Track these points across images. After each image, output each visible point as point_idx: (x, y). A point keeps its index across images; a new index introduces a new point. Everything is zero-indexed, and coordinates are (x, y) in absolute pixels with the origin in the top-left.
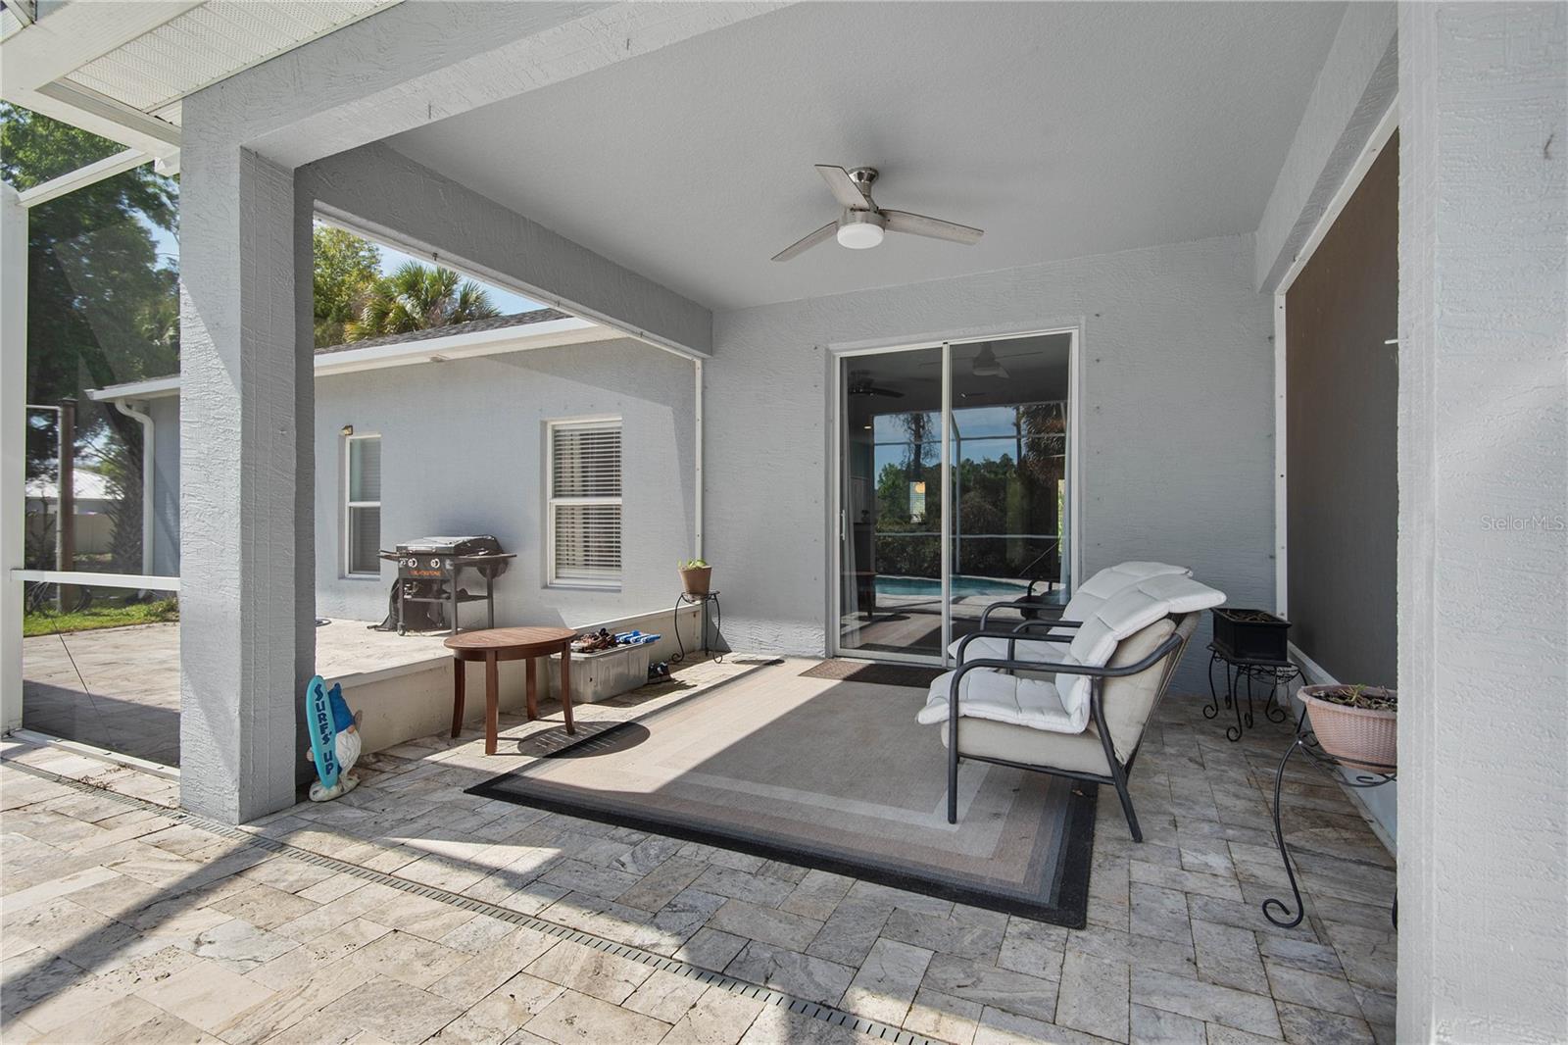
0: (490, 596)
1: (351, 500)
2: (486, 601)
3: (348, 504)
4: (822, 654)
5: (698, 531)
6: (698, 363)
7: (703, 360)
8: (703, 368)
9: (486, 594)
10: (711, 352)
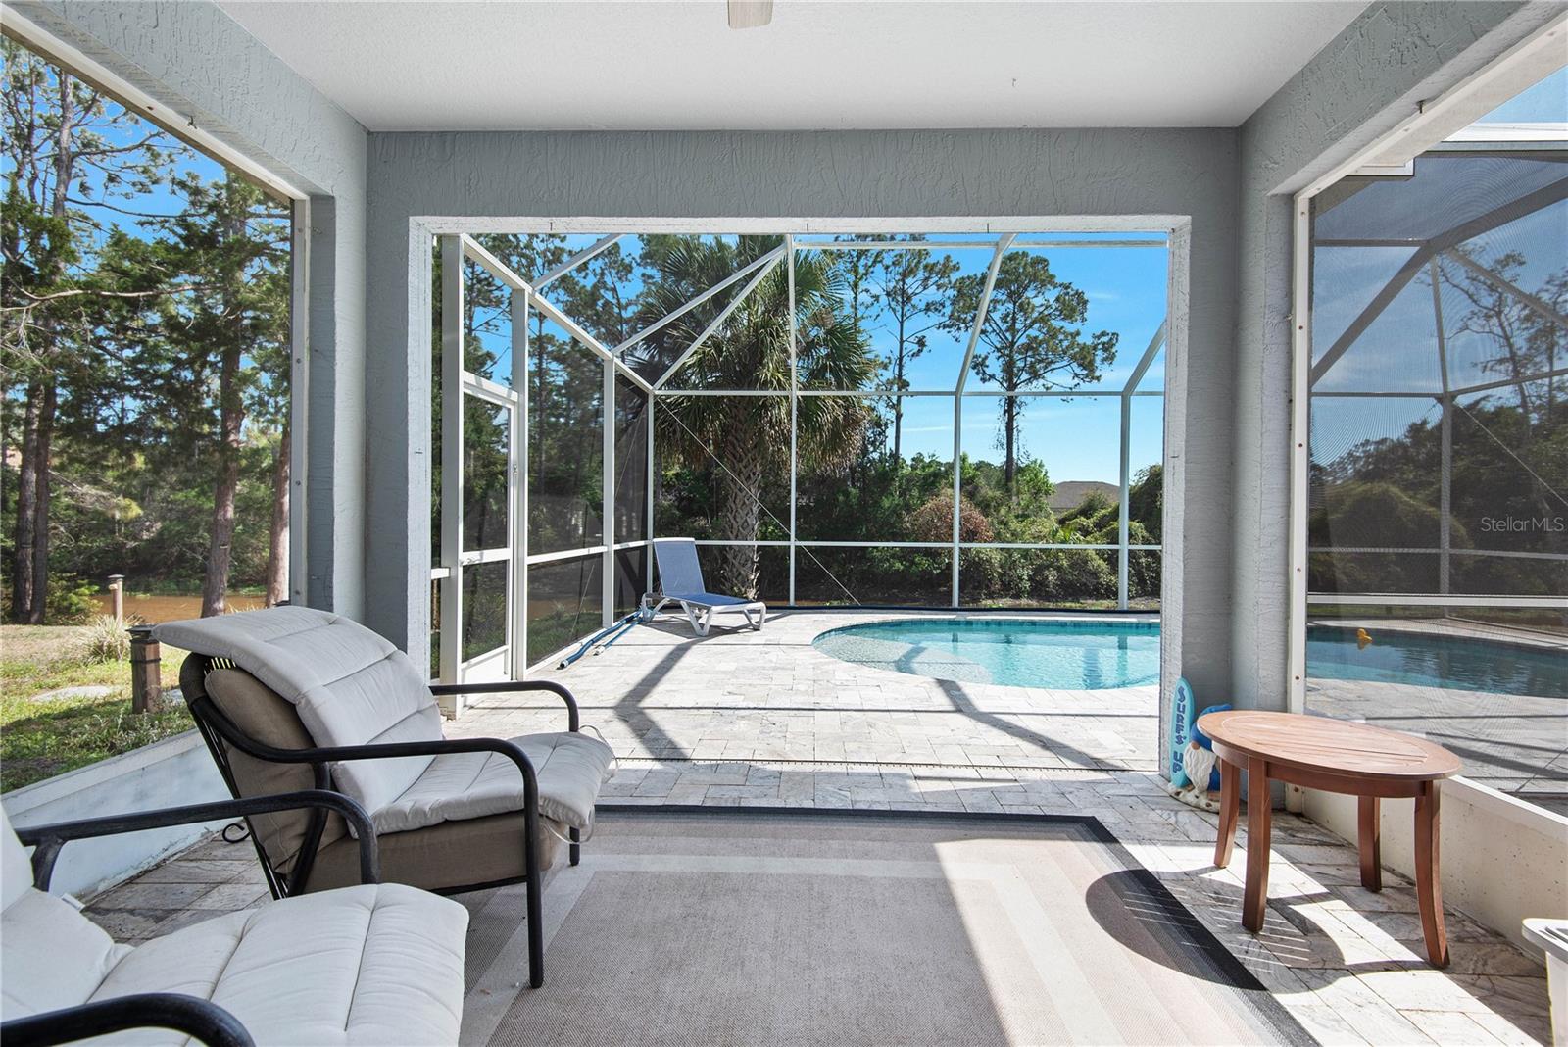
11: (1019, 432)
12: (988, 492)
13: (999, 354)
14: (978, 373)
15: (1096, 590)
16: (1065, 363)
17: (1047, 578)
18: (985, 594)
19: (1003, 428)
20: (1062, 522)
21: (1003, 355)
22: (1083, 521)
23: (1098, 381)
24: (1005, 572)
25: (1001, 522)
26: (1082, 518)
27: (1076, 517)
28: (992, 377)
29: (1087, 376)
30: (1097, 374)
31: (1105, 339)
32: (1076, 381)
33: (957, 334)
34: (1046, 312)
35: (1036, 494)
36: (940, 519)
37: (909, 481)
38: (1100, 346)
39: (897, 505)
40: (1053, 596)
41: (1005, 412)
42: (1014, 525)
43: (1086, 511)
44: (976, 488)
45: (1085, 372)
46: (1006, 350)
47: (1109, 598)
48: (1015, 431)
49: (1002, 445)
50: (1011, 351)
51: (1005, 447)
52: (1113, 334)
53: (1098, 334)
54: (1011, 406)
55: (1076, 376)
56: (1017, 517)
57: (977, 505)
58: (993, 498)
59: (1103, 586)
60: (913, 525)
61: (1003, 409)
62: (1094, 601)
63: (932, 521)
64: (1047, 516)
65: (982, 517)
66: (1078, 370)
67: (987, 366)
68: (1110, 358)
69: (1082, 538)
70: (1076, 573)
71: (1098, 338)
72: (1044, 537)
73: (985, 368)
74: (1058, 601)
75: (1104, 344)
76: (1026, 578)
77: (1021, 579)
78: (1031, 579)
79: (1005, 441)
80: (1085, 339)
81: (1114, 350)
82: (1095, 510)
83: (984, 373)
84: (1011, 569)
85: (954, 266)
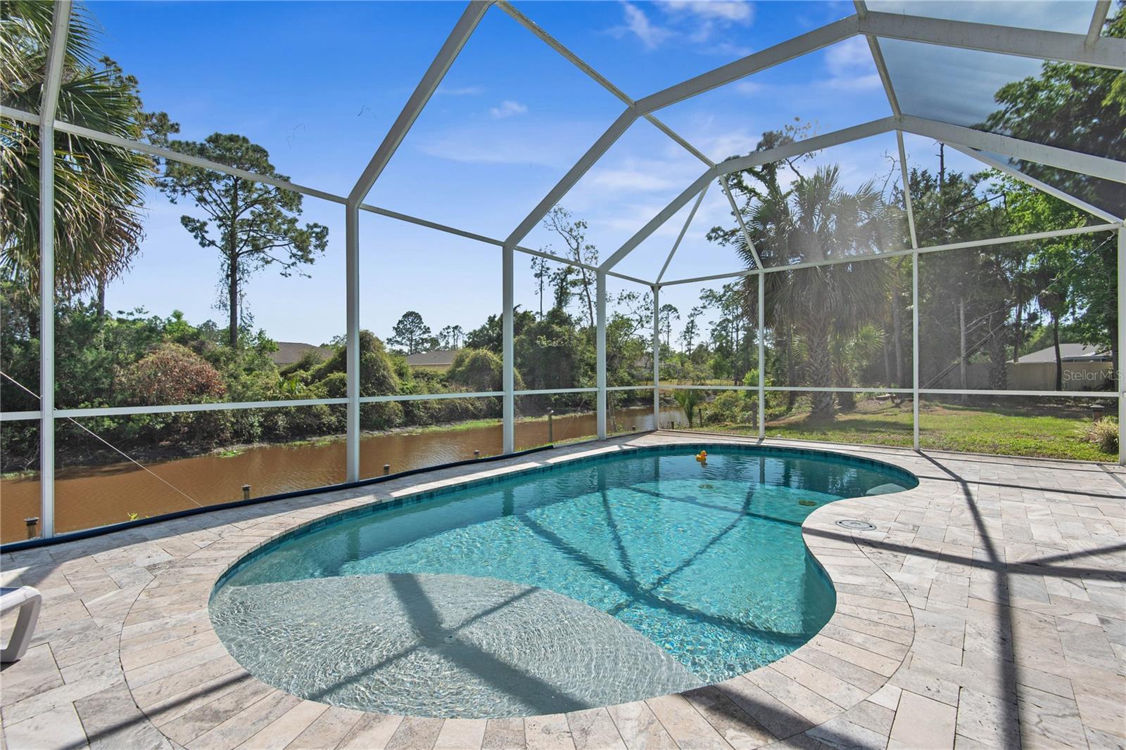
11: (242, 296)
12: (218, 347)
13: (221, 223)
14: (196, 237)
15: (319, 428)
16: (286, 242)
17: (277, 422)
18: (216, 443)
19: (226, 291)
20: (283, 374)
21: (224, 224)
22: (302, 373)
23: (312, 263)
24: (237, 420)
25: (231, 376)
26: (302, 371)
27: (295, 370)
28: (213, 243)
29: (302, 257)
30: (311, 256)
31: (317, 230)
32: (293, 260)
33: (174, 196)
34: (265, 196)
35: (261, 350)
36: (165, 373)
37: (116, 333)
38: (314, 235)
39: (105, 359)
40: (283, 437)
41: (228, 276)
42: (244, 378)
43: (304, 366)
44: (203, 343)
45: (300, 253)
46: (229, 221)
47: (329, 433)
48: (238, 295)
49: (225, 306)
50: (233, 223)
51: (229, 308)
52: (324, 228)
53: (312, 224)
54: (233, 273)
55: (294, 255)
56: (245, 370)
57: (207, 359)
58: (223, 353)
59: (325, 424)
60: (128, 380)
61: (225, 273)
62: (318, 438)
63: (156, 375)
64: (272, 369)
65: (214, 371)
66: (295, 251)
67: (207, 232)
68: (322, 246)
69: (305, 387)
70: (303, 416)
71: (312, 228)
72: (272, 387)
73: (205, 235)
74: (287, 441)
75: (317, 233)
76: (257, 424)
77: (252, 425)
78: (261, 425)
79: (229, 303)
80: (301, 225)
81: (325, 240)
82: (311, 365)
83: (203, 238)
84: (242, 417)
85: (172, 126)
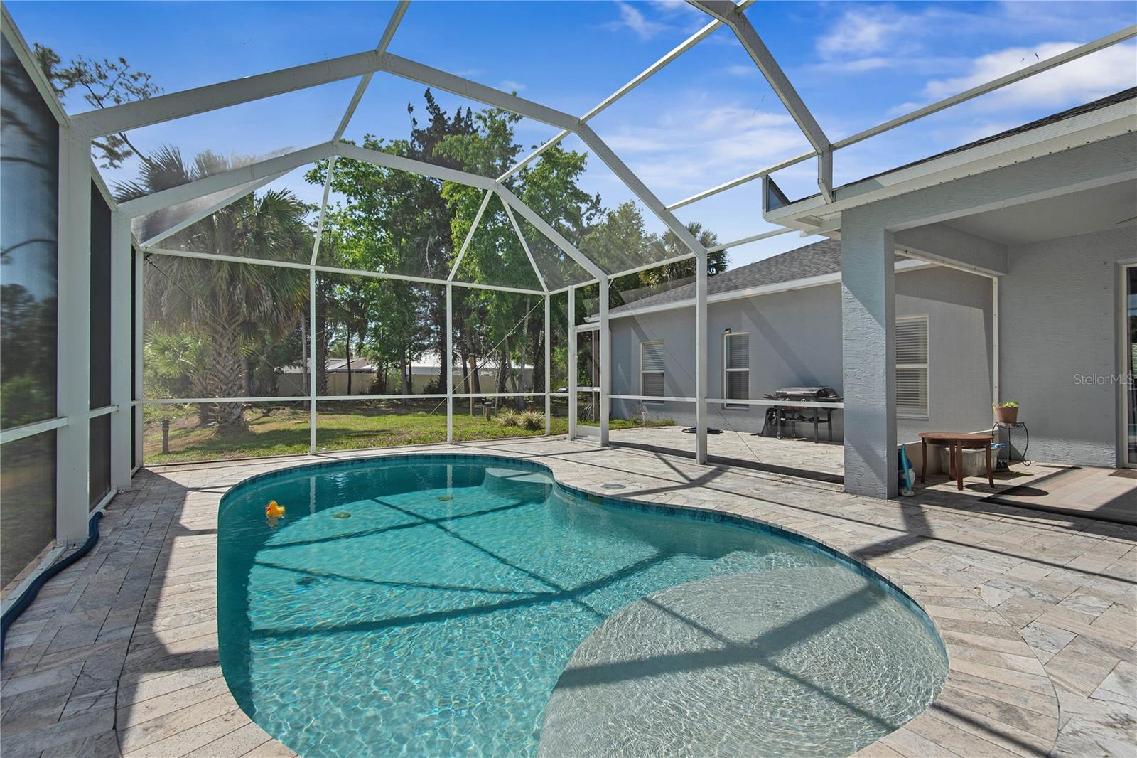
0: (829, 420)
1: (727, 368)
2: (827, 423)
3: (726, 370)
4: (1114, 465)
5: (996, 383)
6: (995, 280)
7: (999, 278)
8: (999, 282)
9: (827, 419)
10: (1007, 272)
